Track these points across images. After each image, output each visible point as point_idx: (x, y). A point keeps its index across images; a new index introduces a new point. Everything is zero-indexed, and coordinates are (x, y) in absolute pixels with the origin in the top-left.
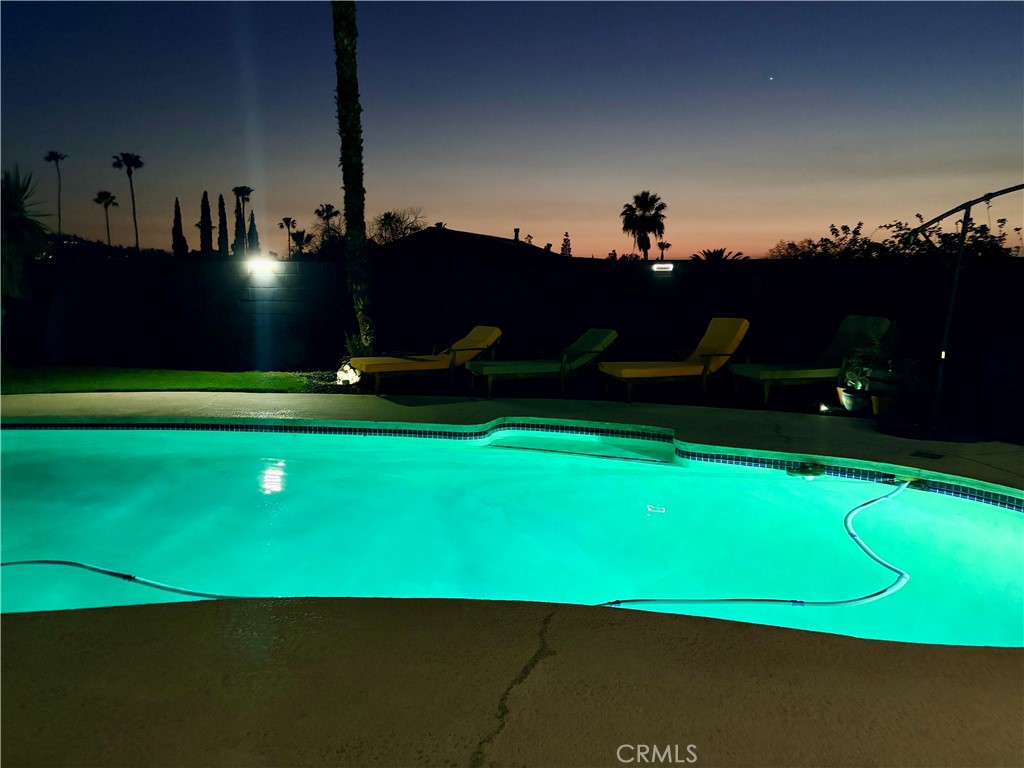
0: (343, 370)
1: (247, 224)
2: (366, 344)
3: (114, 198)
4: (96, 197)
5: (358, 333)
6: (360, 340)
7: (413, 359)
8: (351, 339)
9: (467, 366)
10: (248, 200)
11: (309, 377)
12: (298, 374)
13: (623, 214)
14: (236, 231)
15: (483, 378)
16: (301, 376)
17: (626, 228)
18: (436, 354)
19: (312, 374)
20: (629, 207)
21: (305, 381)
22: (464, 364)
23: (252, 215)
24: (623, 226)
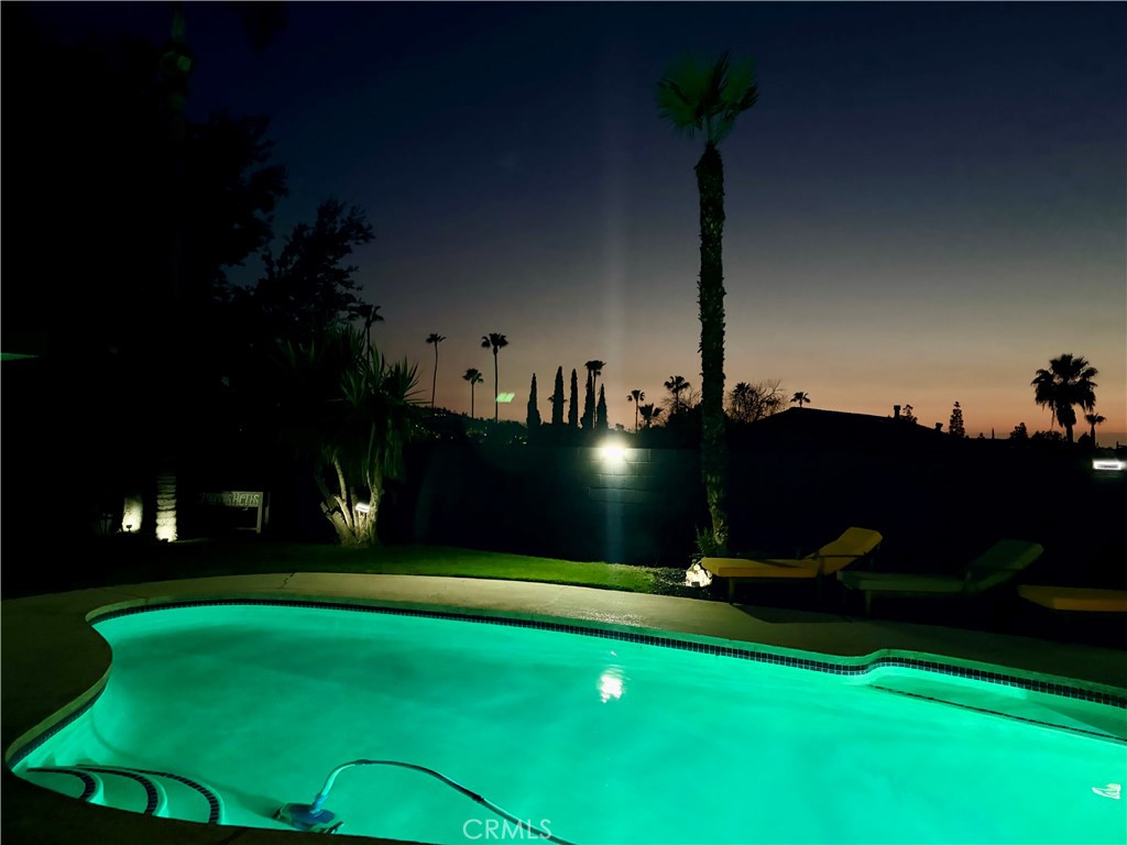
0: (692, 570)
1: (597, 398)
2: (719, 542)
3: (480, 375)
4: (465, 374)
5: (710, 527)
6: (711, 535)
7: (773, 564)
8: (702, 534)
9: (839, 576)
10: (599, 373)
11: (656, 574)
12: (644, 569)
13: (1035, 382)
14: (586, 405)
15: (859, 594)
16: (648, 572)
17: (1040, 399)
18: (801, 558)
19: (658, 570)
20: (1044, 373)
21: (651, 578)
22: (835, 574)
23: (602, 388)
24: (1035, 396)
